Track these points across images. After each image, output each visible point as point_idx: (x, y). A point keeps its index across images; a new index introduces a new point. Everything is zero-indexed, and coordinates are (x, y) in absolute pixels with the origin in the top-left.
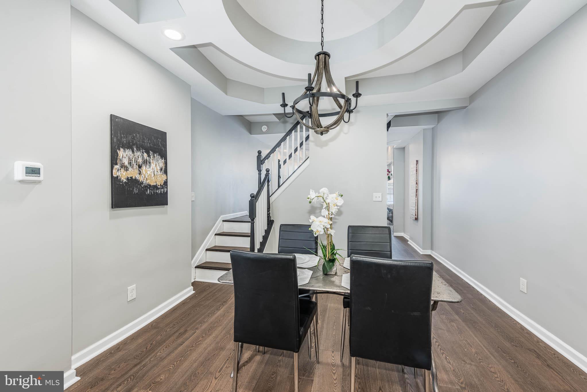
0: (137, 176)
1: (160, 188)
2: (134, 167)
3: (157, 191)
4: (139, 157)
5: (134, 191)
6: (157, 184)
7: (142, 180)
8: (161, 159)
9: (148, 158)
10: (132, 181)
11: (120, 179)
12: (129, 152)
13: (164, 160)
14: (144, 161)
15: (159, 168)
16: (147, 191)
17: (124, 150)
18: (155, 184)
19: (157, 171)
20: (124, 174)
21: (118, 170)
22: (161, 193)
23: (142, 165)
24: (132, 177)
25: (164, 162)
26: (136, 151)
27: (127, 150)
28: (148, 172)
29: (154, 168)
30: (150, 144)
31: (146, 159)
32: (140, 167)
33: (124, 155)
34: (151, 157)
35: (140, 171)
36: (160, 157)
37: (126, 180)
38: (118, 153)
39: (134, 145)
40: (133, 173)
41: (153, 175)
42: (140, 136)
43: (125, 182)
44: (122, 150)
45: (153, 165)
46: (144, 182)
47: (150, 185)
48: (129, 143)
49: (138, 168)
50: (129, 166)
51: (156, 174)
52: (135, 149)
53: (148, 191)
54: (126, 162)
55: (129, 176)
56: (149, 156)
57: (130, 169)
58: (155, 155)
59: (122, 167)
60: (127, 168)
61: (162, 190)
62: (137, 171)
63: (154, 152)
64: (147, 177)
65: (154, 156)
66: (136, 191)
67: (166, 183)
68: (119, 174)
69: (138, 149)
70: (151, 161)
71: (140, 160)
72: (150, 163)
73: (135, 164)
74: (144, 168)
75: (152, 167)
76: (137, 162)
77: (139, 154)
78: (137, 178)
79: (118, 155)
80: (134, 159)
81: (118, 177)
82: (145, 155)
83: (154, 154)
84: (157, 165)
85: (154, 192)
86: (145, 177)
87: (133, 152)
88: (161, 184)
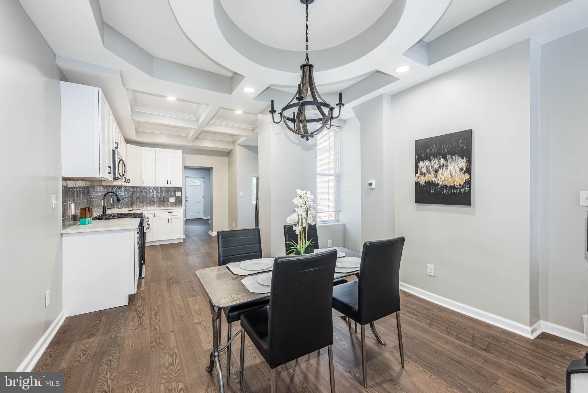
0: (433, 180)
1: (459, 188)
2: (431, 173)
3: (455, 191)
4: (436, 163)
5: (431, 191)
6: (454, 185)
7: (438, 182)
8: (461, 160)
9: (444, 163)
10: (429, 184)
11: (420, 183)
12: (427, 162)
13: (466, 159)
14: (441, 166)
15: (458, 169)
16: (443, 191)
17: (423, 161)
18: (452, 184)
19: (456, 172)
20: (423, 179)
21: (418, 177)
22: (460, 193)
23: (438, 169)
24: (429, 181)
25: (466, 161)
26: (433, 160)
27: (426, 161)
28: (445, 175)
29: (451, 170)
30: (447, 149)
31: (443, 164)
32: (436, 171)
33: (423, 165)
34: (449, 160)
35: (436, 175)
36: (459, 158)
37: (424, 184)
38: (418, 165)
39: (431, 155)
40: (430, 177)
41: (450, 176)
42: (437, 146)
43: (424, 185)
44: (421, 162)
45: (451, 167)
46: (440, 184)
47: (446, 186)
48: (427, 155)
49: (434, 173)
50: (426, 173)
51: (454, 175)
52: (432, 158)
53: (445, 192)
54: (424, 170)
55: (427, 180)
56: (446, 160)
57: (428, 175)
58: (454, 157)
59: (421, 175)
60: (425, 174)
61: (462, 190)
62: (434, 176)
63: (452, 154)
64: (443, 179)
65: (452, 159)
66: (432, 191)
67: (468, 183)
68: (419, 179)
69: (435, 157)
70: (449, 164)
71: (437, 166)
72: (447, 166)
73: (432, 170)
74: (440, 171)
75: (449, 169)
76: (433, 168)
77: (436, 161)
78: (434, 181)
79: (418, 167)
80: (431, 167)
81: (418, 182)
82: (442, 161)
83: (452, 157)
84: (456, 167)
85: (451, 192)
86: (441, 179)
87: (430, 161)
88: (460, 184)
